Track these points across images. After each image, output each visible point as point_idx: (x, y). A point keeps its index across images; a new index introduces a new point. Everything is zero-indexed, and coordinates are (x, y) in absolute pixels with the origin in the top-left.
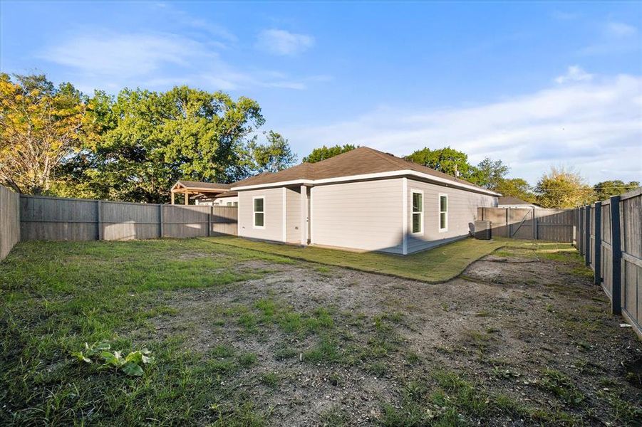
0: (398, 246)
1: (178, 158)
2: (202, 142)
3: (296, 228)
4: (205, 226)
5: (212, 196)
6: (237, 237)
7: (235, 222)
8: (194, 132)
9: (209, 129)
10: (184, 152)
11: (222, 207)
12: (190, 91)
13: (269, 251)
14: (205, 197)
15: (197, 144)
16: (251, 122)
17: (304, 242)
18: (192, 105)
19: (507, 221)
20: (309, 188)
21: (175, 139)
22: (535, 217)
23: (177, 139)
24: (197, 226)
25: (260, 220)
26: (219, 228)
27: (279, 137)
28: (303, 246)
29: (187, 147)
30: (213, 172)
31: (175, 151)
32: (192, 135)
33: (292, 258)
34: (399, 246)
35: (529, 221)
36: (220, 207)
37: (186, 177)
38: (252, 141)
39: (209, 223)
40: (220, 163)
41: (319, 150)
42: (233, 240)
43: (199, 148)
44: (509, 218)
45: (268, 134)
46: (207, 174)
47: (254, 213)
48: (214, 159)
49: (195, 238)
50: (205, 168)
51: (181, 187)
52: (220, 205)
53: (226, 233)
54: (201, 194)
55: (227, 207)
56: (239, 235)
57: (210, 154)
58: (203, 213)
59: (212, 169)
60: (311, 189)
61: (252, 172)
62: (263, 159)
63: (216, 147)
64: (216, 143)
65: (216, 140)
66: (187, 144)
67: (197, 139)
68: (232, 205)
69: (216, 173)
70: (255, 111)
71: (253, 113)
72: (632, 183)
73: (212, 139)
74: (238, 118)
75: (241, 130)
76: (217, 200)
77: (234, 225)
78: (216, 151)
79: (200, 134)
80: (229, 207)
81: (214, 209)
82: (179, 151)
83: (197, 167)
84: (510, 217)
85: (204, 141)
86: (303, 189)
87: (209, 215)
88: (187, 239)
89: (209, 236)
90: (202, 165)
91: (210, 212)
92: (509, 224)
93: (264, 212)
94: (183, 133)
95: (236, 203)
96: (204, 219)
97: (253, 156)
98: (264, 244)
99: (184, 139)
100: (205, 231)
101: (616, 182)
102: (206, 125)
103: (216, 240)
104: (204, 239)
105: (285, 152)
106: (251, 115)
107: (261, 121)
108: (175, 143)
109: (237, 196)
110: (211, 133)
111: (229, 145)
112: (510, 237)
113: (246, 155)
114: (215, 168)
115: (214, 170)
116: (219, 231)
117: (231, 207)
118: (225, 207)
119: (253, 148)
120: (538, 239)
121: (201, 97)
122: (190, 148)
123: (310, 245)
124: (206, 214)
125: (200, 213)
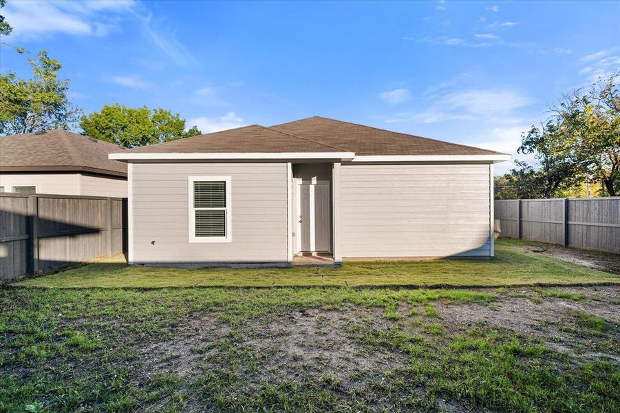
4: (17, 247)
34: (485, 247)
39: (30, 239)
47: (191, 211)
56: (129, 260)
58: (14, 215)
87: (29, 218)
89: (32, 274)
91: (31, 211)
93: (229, 208)
96: (16, 230)
124: (20, 216)
125: (6, 212)
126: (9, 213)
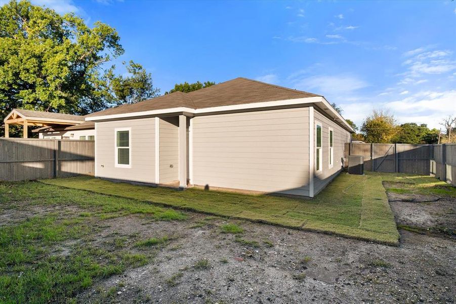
0: (303, 187)
1: (16, 83)
2: (47, 65)
3: (171, 166)
4: (49, 164)
5: (60, 128)
6: (93, 177)
7: (92, 159)
8: (37, 52)
9: (57, 53)
10: (23, 76)
11: (73, 141)
12: (33, 8)
13: (140, 198)
14: (51, 130)
15: (41, 68)
16: (108, 51)
17: (183, 184)
18: (35, 22)
19: (371, 156)
20: (188, 119)
21: (10, 60)
22: (397, 152)
23: (13, 60)
24: (39, 166)
25: (124, 157)
26: (69, 167)
27: (140, 68)
28: (182, 189)
29: (28, 70)
30: (63, 102)
31: (10, 74)
32: (35, 56)
33: (176, 208)
34: (305, 188)
35: (391, 155)
36: (71, 141)
37: (26, 106)
38: (110, 71)
39: (55, 161)
40: (71, 92)
41: (181, 85)
42: (88, 182)
43: (43, 72)
44: (373, 153)
45: (128, 64)
46: (55, 103)
47: (116, 149)
48: (64, 87)
49: (35, 181)
50: (51, 96)
51: (18, 117)
52: (71, 138)
53: (78, 172)
54: (46, 127)
55: (80, 141)
56: (96, 175)
57: (58, 81)
58: (48, 149)
59: (61, 97)
60: (191, 120)
61: (109, 105)
62: (122, 91)
63: (66, 72)
64: (65, 68)
65: (65, 65)
66: (27, 66)
67: (41, 62)
68: (87, 139)
69: (66, 103)
70: (113, 41)
71: (111, 42)
72: (422, 125)
73: (60, 64)
74: (94, 44)
75: (96, 58)
76: (68, 134)
77: (89, 164)
78: (66, 78)
79: (45, 56)
80: (83, 141)
81: (62, 143)
82: (16, 75)
83: (41, 94)
84: (375, 152)
85: (51, 65)
86: (182, 119)
87: (55, 151)
88: (23, 183)
89: (55, 177)
90: (48, 93)
91: (56, 148)
92: (373, 158)
93: (130, 147)
94: (21, 54)
95: (92, 137)
96: (48, 157)
97: (111, 88)
98: (130, 187)
99: (24, 60)
100: (50, 172)
101: (412, 124)
102: (53, 47)
103: (65, 184)
104: (48, 182)
105: (147, 86)
106: (108, 44)
107: (120, 50)
108: (12, 64)
109: (94, 128)
110: (59, 57)
111: (82, 73)
112: (374, 171)
113: (103, 85)
114: (64, 98)
115: (63, 100)
116: (69, 171)
117: (85, 141)
118: (77, 141)
119: (111, 79)
120: (399, 172)
121: (48, 16)
122: (31, 71)
123: (190, 187)
124: (51, 150)
125: (43, 148)
126: (45, 149)
